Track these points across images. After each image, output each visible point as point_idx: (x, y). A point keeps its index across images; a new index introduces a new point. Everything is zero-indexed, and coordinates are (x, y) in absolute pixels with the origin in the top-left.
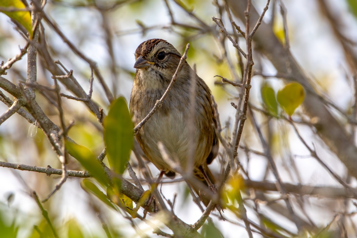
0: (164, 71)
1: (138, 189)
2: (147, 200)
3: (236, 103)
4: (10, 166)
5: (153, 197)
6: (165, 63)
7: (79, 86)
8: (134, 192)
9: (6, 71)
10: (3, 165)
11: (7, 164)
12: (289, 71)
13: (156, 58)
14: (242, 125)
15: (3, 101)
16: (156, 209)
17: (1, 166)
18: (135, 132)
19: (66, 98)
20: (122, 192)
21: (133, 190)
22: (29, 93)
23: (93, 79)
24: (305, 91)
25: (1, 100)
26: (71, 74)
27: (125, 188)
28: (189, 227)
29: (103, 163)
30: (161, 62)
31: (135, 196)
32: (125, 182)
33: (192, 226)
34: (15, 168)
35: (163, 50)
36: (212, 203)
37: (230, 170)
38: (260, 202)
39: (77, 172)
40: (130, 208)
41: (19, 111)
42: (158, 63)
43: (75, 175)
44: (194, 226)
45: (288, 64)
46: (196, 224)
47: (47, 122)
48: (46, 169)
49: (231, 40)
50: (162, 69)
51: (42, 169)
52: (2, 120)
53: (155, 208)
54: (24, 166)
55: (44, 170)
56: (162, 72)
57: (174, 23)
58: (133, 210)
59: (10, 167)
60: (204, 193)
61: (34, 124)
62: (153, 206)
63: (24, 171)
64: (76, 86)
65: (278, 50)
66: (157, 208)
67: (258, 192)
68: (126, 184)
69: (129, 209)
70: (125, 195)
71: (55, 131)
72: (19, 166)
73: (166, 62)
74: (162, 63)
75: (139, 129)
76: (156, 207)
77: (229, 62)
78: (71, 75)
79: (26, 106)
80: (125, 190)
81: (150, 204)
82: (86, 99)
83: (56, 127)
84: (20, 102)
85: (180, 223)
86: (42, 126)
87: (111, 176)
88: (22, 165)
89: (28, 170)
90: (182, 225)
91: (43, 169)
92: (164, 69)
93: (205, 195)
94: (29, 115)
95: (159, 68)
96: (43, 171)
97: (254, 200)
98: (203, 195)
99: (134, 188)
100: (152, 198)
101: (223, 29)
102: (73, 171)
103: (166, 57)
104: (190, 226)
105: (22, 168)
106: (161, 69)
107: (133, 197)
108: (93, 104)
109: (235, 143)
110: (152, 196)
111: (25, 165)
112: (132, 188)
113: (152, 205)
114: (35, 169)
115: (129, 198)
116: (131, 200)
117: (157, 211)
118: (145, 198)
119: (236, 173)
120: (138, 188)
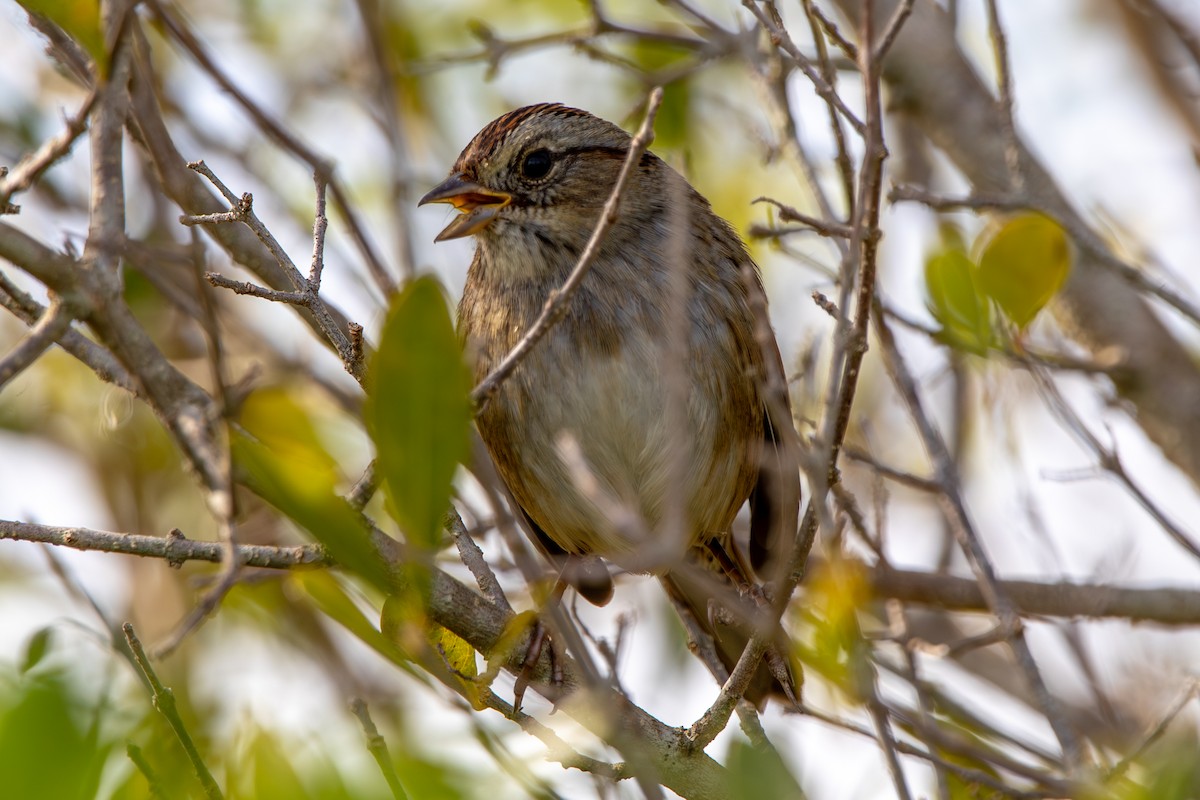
0: (551, 217)
1: (492, 608)
2: (523, 643)
3: (833, 297)
4: (37, 536)
5: (547, 632)
6: (551, 187)
7: (276, 249)
8: (479, 616)
9: (16, 200)
10: (14, 535)
11: (28, 528)
12: (1017, 183)
13: (517, 176)
14: (852, 372)
15: (9, 307)
16: (559, 677)
17: (7, 535)
18: (475, 403)
19: (231, 291)
20: (438, 618)
21: (475, 611)
22: (100, 276)
23: (324, 225)
24: (1073, 251)
25: (3, 304)
26: (245, 206)
27: (447, 604)
28: (674, 736)
29: (365, 519)
30: (540, 185)
31: (481, 632)
32: (446, 583)
33: (686, 733)
34: (58, 542)
35: (541, 144)
36: (755, 649)
37: (813, 531)
38: (922, 649)
39: (274, 549)
40: (466, 675)
41: (67, 339)
42: (528, 192)
43: (267, 562)
44: (693, 732)
45: (1011, 156)
46: (698, 725)
47: (165, 377)
48: (167, 544)
49: (809, 73)
50: (545, 212)
51: (150, 545)
52: (7, 372)
53: (553, 672)
54: (89, 535)
55: (160, 546)
56: (545, 222)
57: (604, 27)
58: (475, 681)
59: (38, 540)
60: (725, 616)
61: (120, 385)
62: (547, 666)
63: (89, 553)
64: (267, 250)
65: (974, 113)
66: (562, 672)
67: (917, 612)
68: (450, 591)
69: (462, 676)
70: (449, 628)
71: (194, 409)
72: (69, 536)
73: (557, 181)
74: (541, 188)
75: (489, 394)
76: (558, 669)
77: (803, 154)
78: (248, 209)
79: (90, 320)
80: (444, 610)
81: (537, 659)
82: (300, 294)
83: (196, 394)
84: (68, 310)
85: (642, 722)
86: (149, 390)
87: (396, 561)
88: (81, 532)
89: (101, 548)
90: (650, 730)
91: (154, 544)
92: (551, 211)
93: (727, 620)
94: (102, 354)
95: (531, 210)
96: (156, 551)
97: (903, 642)
98: (723, 623)
99: (476, 603)
100: (544, 639)
101: (780, 36)
102: (262, 548)
103: (557, 166)
104: (681, 733)
105: (80, 541)
106: (540, 211)
107: (474, 634)
108: (326, 312)
109: (832, 435)
110: (542, 630)
111: (93, 533)
112: (472, 604)
113: (544, 662)
114: (128, 546)
115: (461, 641)
116: (468, 646)
117: (561, 681)
118: (516, 639)
119: (836, 541)
120: (494, 602)
